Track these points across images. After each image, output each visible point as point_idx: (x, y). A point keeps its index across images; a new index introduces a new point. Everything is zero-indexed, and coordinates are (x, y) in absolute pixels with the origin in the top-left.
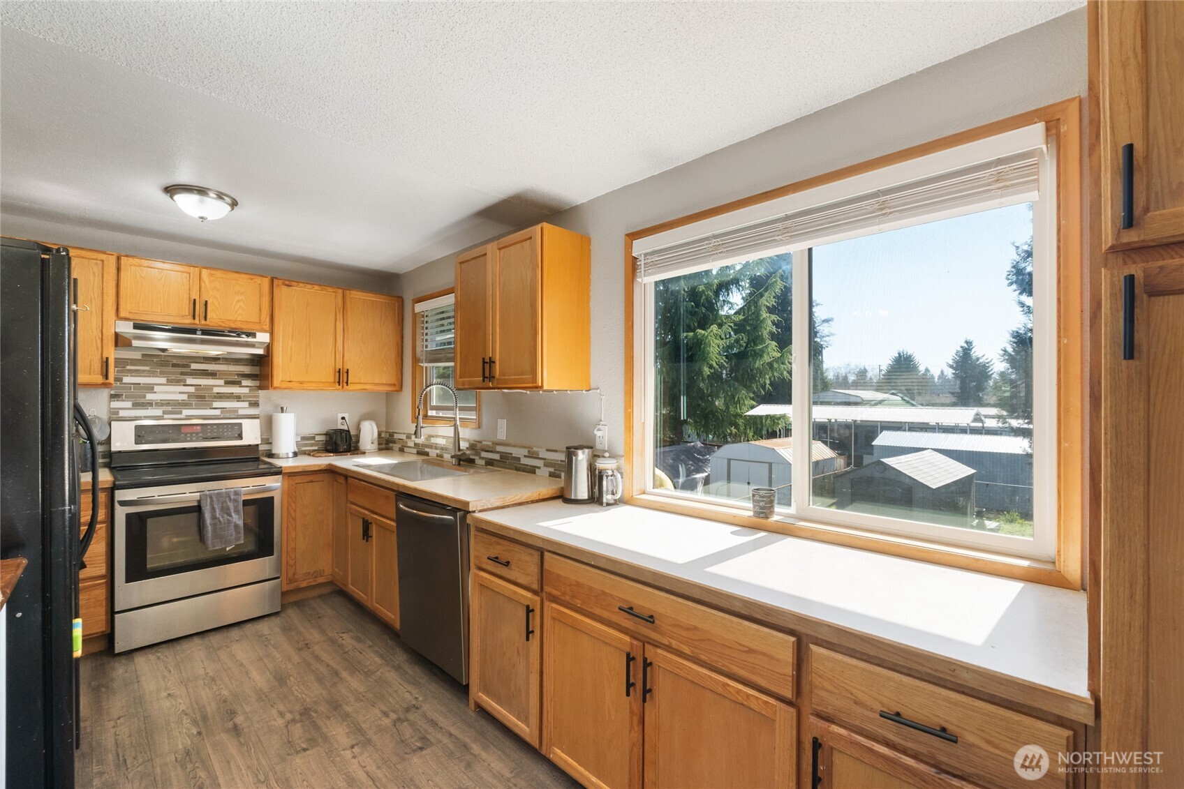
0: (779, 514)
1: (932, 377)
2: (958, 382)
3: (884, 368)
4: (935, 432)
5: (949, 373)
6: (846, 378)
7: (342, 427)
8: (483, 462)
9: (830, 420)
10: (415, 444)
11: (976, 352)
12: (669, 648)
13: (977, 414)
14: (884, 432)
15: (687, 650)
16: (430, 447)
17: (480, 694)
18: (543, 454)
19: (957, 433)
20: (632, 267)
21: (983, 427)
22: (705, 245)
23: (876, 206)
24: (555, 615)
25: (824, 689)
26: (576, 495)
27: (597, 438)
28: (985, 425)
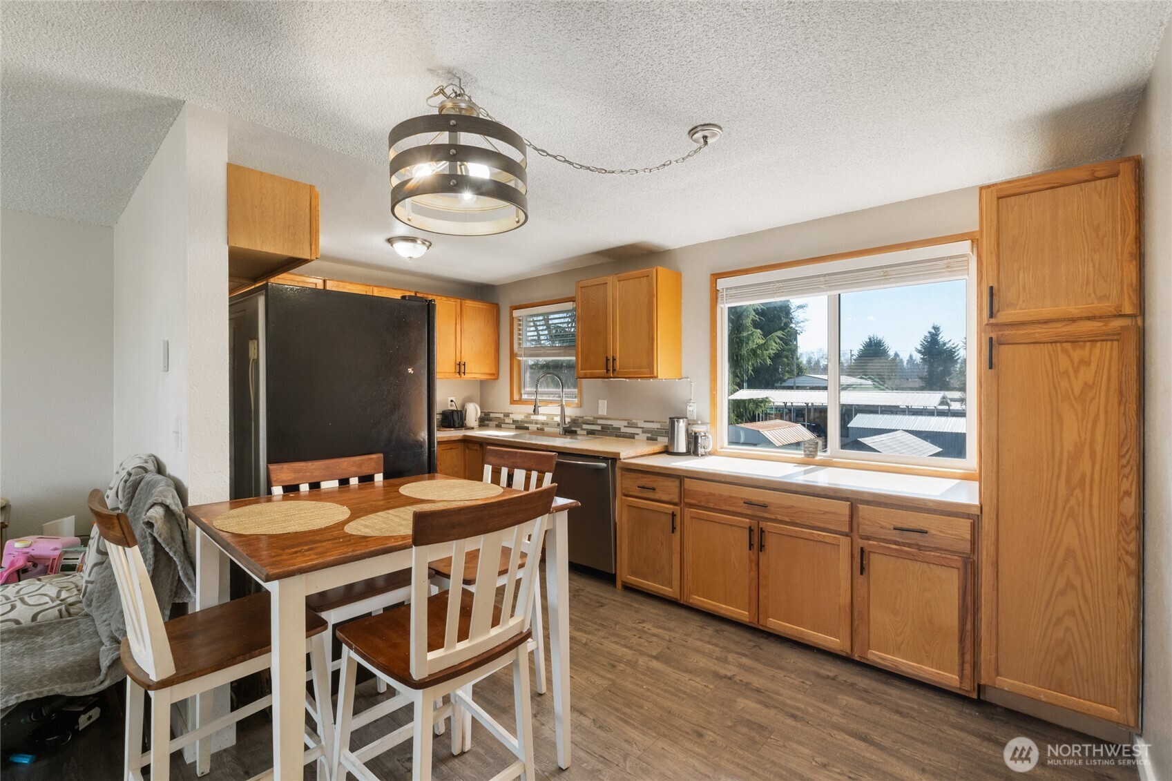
0: (820, 456)
1: (901, 361)
2: (926, 367)
3: (856, 353)
4: (905, 414)
5: (918, 357)
6: (818, 362)
7: (451, 408)
8: (585, 432)
9: (807, 404)
10: (513, 421)
11: (944, 337)
12: (775, 521)
13: (944, 398)
14: (858, 415)
15: (787, 519)
16: (531, 422)
17: (629, 577)
18: (641, 424)
19: (925, 415)
20: (715, 296)
21: (949, 410)
22: (771, 286)
23: (882, 274)
24: (693, 515)
25: (865, 524)
26: (677, 449)
27: (688, 411)
28: (951, 408)
